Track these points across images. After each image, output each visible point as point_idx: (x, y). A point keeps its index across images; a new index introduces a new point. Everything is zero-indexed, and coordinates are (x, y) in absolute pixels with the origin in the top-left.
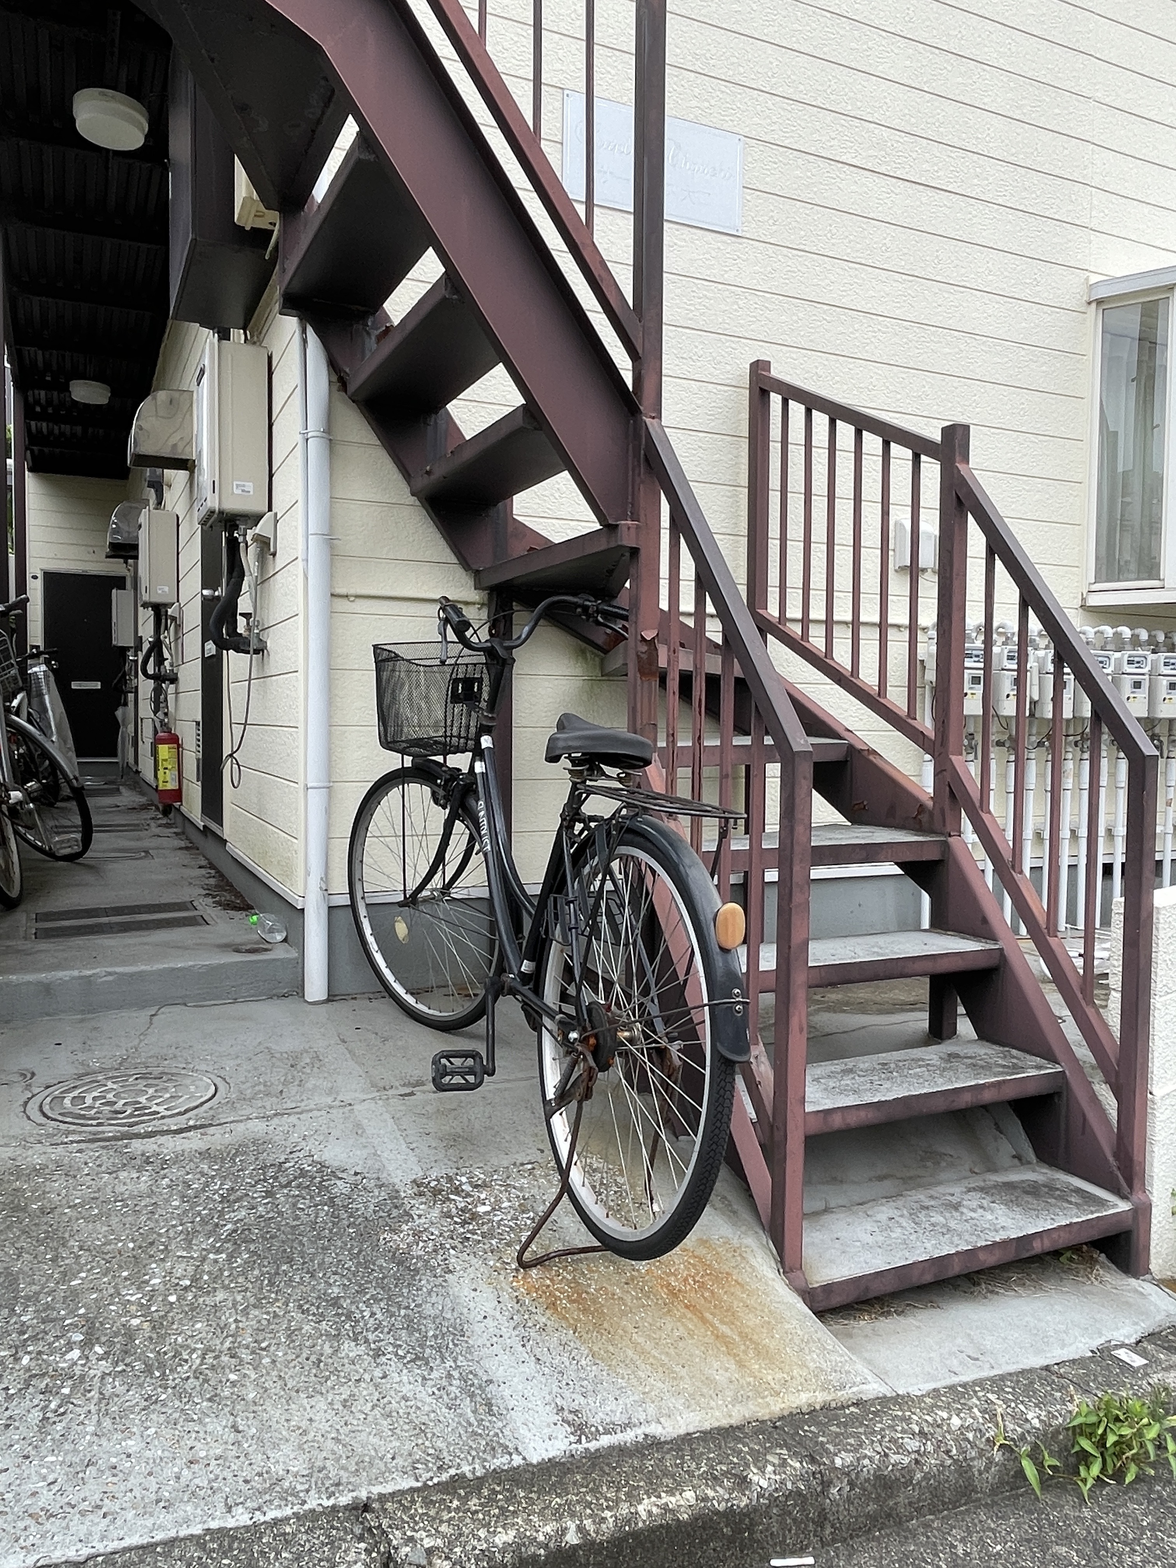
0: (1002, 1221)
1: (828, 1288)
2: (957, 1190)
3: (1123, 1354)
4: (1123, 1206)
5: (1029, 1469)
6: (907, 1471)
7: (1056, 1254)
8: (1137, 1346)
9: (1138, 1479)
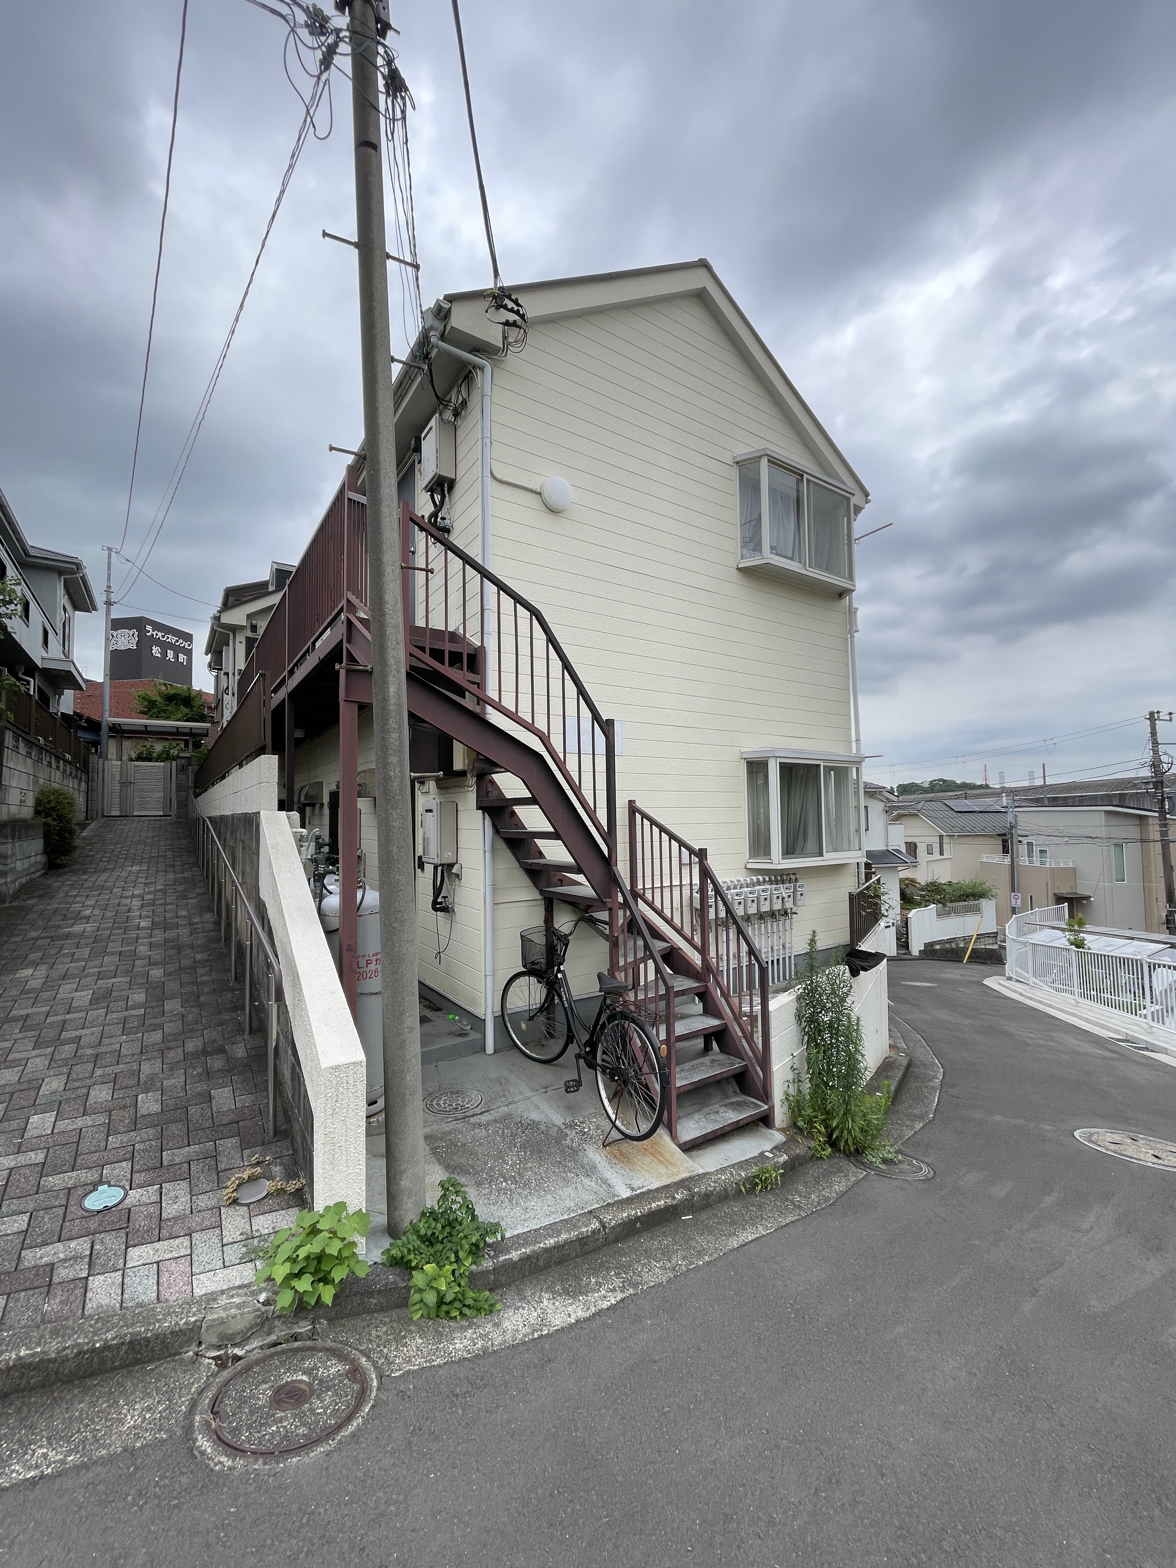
0: (732, 1116)
1: (685, 1143)
2: (717, 1106)
3: (767, 1154)
4: (766, 1107)
5: (743, 1189)
6: (712, 1192)
7: (748, 1124)
8: (771, 1151)
9: (771, 1189)
